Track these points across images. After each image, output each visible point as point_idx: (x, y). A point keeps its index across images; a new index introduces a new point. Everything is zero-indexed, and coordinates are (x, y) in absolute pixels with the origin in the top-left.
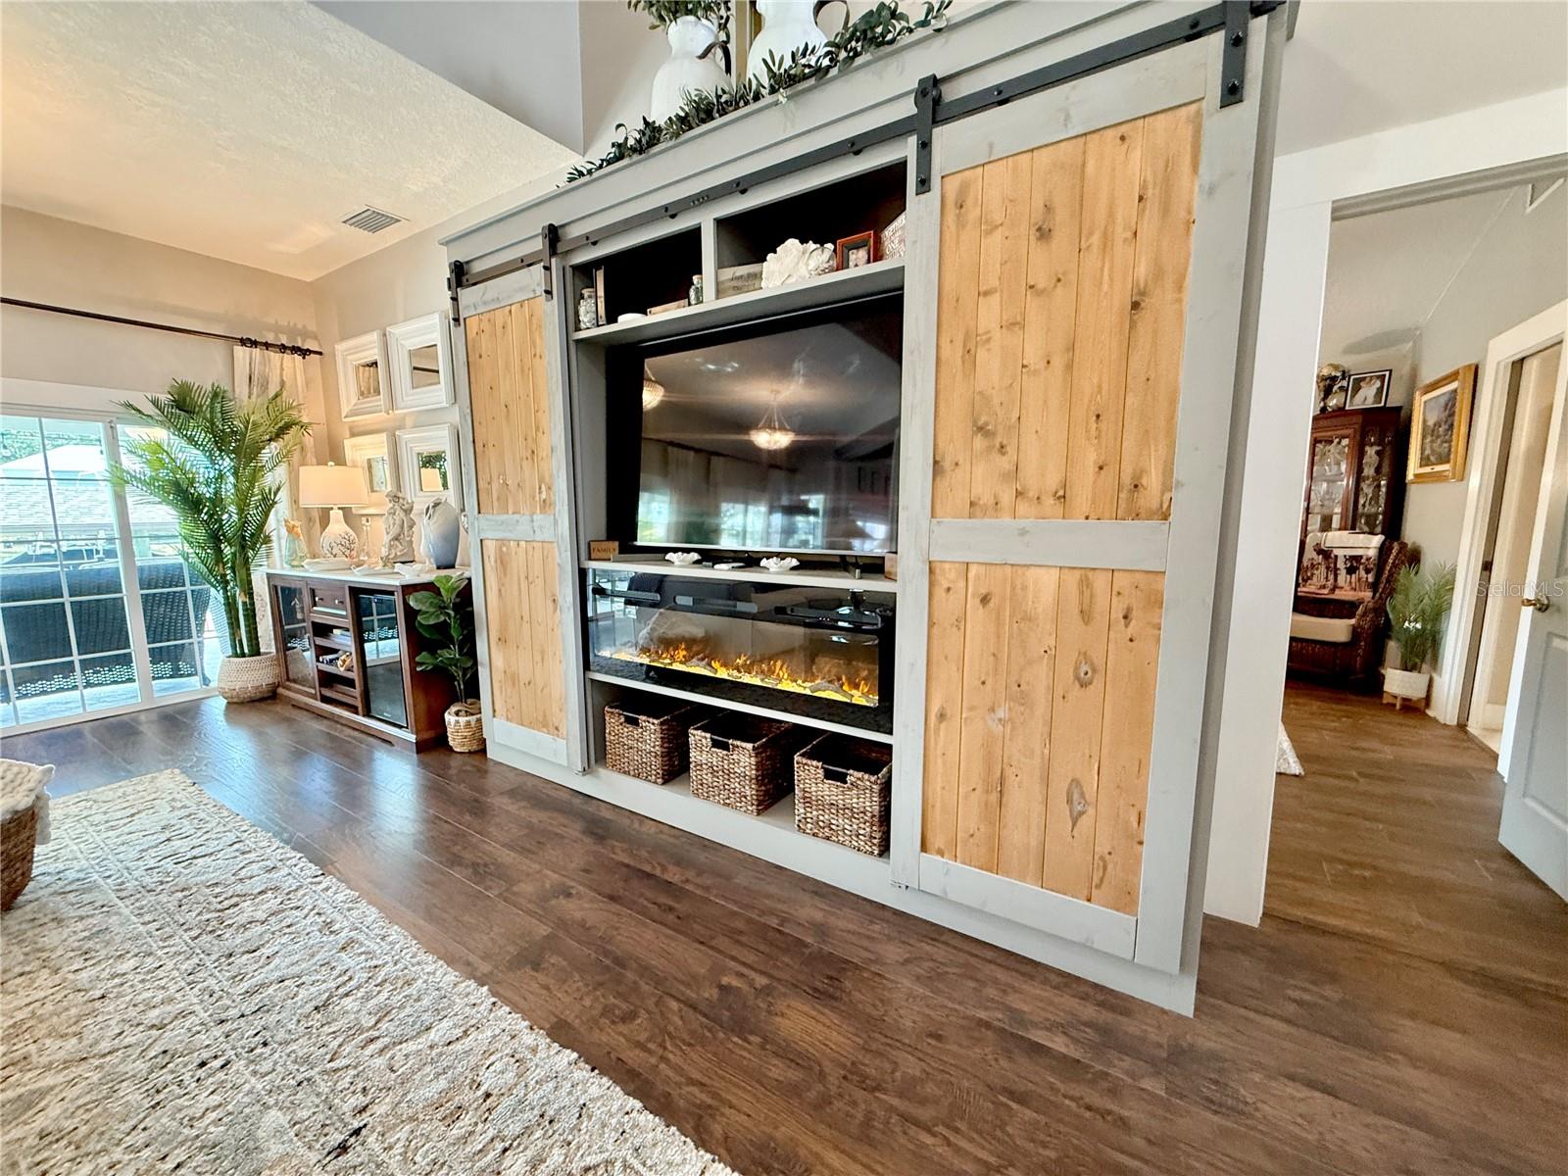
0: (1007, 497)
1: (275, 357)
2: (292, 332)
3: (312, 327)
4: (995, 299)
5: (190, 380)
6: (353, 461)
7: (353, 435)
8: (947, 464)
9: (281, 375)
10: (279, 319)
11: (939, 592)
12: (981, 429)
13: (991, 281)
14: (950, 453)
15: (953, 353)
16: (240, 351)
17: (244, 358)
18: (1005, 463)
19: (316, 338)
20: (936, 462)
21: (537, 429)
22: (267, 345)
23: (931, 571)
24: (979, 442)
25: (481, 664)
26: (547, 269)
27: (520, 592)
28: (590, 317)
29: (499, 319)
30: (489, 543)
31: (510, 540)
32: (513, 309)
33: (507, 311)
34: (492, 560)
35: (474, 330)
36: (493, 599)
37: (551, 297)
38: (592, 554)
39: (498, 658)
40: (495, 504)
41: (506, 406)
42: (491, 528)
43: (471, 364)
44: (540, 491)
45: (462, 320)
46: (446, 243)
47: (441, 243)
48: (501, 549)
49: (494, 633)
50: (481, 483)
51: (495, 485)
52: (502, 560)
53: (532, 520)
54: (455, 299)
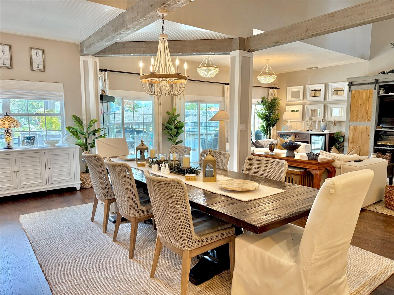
2: (275, 84)
5: (264, 96)
7: (288, 105)
9: (274, 93)
17: (271, 91)
21: (368, 108)
25: (345, 147)
26: (376, 86)
27: (359, 134)
28: (382, 92)
29: (361, 91)
30: (352, 126)
31: (357, 126)
32: (365, 90)
33: (363, 90)
34: (352, 129)
35: (354, 93)
36: (351, 136)
37: (375, 89)
38: (377, 128)
39: (351, 145)
40: (354, 120)
41: (360, 105)
42: (353, 124)
43: (352, 98)
44: (367, 118)
45: (351, 91)
46: (348, 78)
47: (346, 78)
48: (355, 127)
49: (350, 141)
50: (351, 117)
51: (355, 117)
52: (355, 129)
53: (365, 123)
54: (350, 88)
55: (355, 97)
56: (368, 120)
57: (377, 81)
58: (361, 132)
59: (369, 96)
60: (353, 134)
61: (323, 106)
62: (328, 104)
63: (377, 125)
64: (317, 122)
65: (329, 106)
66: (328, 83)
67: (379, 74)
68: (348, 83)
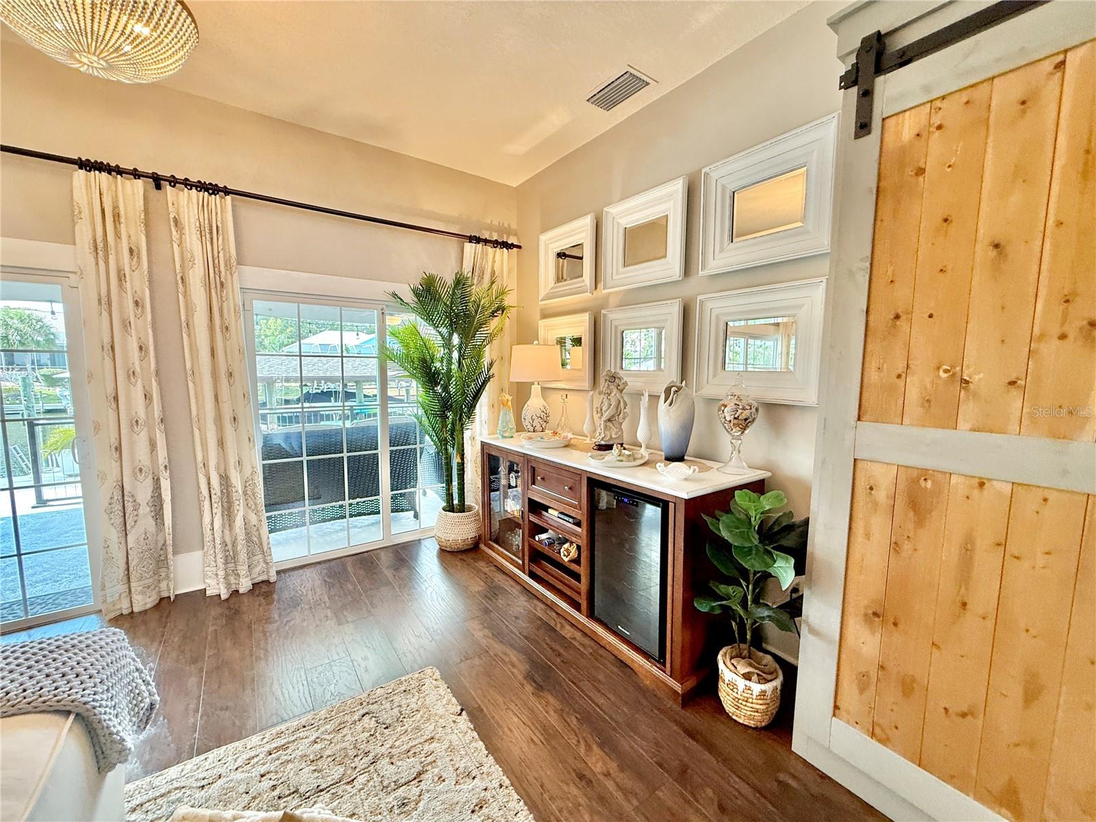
1: (490, 250)
2: (501, 230)
3: (514, 226)
5: (434, 272)
6: (544, 340)
7: (545, 316)
9: (493, 266)
10: (493, 220)
16: (469, 247)
17: (471, 253)
19: (516, 235)
22: (486, 241)
29: (1010, 91)
30: (879, 465)
31: (950, 474)
32: (1072, 57)
33: (1046, 68)
34: (882, 495)
35: (912, 131)
36: (873, 549)
39: (868, 637)
40: (912, 410)
41: (997, 246)
43: (889, 189)
45: (877, 122)
46: (842, 19)
48: (915, 483)
49: (861, 600)
50: (873, 376)
51: (920, 381)
52: (918, 499)
53: (1060, 450)
54: (867, 93)
61: (675, 310)
64: (645, 399)
65: (710, 306)
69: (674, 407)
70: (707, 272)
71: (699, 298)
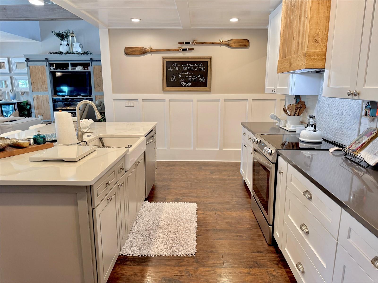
0: (100, 90)
4: (98, 75)
8: (96, 88)
11: (96, 98)
12: (98, 85)
13: (97, 74)
14: (96, 87)
15: (95, 79)
18: (100, 88)
20: (95, 87)
21: (45, 81)
23: (95, 96)
24: (98, 86)
25: (33, 113)
26: (46, 63)
27: (41, 102)
28: (52, 69)
29: (37, 67)
30: (35, 96)
31: (39, 95)
32: (40, 66)
33: (38, 66)
34: (35, 98)
35: (31, 68)
36: (36, 103)
37: (47, 66)
38: (54, 97)
39: (37, 111)
40: (36, 90)
41: (38, 78)
42: (35, 94)
43: (31, 72)
44: (45, 89)
45: (29, 66)
46: (25, 55)
47: (23, 55)
48: (37, 96)
49: (36, 108)
50: (33, 88)
51: (36, 88)
52: (38, 98)
53: (44, 93)
54: (27, 63)
55: (33, 71)
56: (46, 90)
57: (47, 59)
58: (43, 100)
59: (44, 71)
60: (37, 102)
61: (9, 78)
62: (13, 76)
63: (53, 94)
64: (6, 93)
65: (15, 78)
66: (10, 57)
67: (48, 54)
68: (25, 59)
69: (12, 93)
70: (13, 73)
71: (13, 77)
